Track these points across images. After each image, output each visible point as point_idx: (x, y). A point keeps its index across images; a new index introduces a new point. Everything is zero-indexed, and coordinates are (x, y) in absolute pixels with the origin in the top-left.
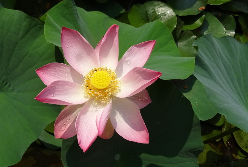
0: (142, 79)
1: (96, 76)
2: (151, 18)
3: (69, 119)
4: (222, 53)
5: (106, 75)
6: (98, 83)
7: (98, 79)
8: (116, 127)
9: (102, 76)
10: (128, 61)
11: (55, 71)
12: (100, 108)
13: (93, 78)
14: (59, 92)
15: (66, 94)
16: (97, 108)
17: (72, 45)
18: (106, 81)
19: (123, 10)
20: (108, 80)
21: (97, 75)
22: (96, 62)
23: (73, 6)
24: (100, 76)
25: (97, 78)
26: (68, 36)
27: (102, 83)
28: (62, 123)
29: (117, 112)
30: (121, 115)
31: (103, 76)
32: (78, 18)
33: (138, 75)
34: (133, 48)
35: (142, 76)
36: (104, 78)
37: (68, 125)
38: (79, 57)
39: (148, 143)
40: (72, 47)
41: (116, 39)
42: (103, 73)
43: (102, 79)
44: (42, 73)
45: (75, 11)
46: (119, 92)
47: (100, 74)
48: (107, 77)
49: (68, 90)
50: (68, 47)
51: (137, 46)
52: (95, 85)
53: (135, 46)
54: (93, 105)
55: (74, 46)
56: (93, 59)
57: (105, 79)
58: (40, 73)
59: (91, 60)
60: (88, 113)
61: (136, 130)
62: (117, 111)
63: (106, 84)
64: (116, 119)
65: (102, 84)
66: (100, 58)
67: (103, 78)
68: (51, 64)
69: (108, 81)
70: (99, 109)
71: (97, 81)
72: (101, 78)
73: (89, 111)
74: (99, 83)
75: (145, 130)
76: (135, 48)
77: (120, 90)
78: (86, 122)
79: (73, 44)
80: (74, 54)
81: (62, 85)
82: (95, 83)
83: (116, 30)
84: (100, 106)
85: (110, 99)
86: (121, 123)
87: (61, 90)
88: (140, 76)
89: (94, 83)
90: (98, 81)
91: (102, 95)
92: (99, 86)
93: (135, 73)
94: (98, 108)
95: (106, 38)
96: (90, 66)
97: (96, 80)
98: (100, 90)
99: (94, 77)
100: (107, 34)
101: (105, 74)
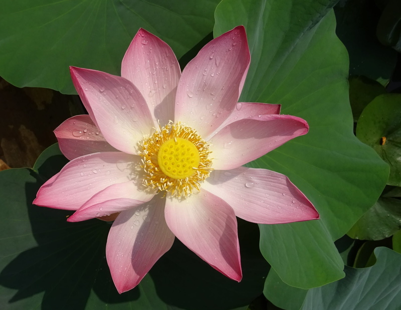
0: (219, 235)
1: (179, 146)
2: (397, 135)
3: (97, 135)
4: (391, 299)
5: (192, 162)
6: (168, 156)
7: (175, 153)
8: (118, 224)
9: (186, 156)
10: (250, 181)
11: (159, 61)
12: (133, 181)
13: (173, 144)
14: (116, 96)
15: (123, 109)
16: (131, 174)
17: (220, 63)
18: (181, 168)
19: (388, 80)
20: (185, 172)
21: (183, 146)
22: (214, 126)
23: (325, 6)
24: (183, 154)
25: (177, 150)
26: (233, 46)
27: (172, 164)
28: (83, 126)
29: (147, 208)
30: (146, 218)
31: (188, 159)
32: (311, 28)
33: (224, 224)
34: (282, 179)
35: (224, 235)
36: (185, 162)
37: (88, 138)
38: (205, 89)
39: (120, 291)
40: (217, 67)
41: (279, 140)
42: (192, 155)
43: (180, 160)
44: (144, 42)
45: (319, 15)
46: (180, 198)
47: (188, 150)
48: (189, 168)
49: (131, 108)
50: (210, 59)
51: (289, 185)
52: (161, 154)
53: (287, 180)
54: (133, 165)
55: (221, 68)
56: (216, 117)
57: (184, 166)
58: (141, 38)
59: (213, 115)
60: (114, 165)
61: (133, 260)
62: (149, 209)
63: (175, 173)
64: (134, 215)
65: (171, 166)
66: (226, 128)
67: (182, 161)
68: (167, 47)
69: (182, 173)
70: (132, 179)
71: (171, 154)
72: (180, 157)
73: (118, 164)
74: (170, 159)
75: (139, 277)
76: (284, 181)
77: (183, 198)
78: (95, 172)
79: (223, 64)
80: (205, 78)
81: (130, 94)
82: (165, 151)
83: (295, 130)
84: (137, 177)
85: (155, 192)
86: (132, 227)
87: (123, 98)
88: (223, 229)
89: (165, 149)
90: (173, 156)
91: (152, 175)
92: (164, 162)
93: (226, 216)
94: (133, 176)
95: (269, 119)
96: (202, 118)
97: (173, 150)
98: (158, 166)
99: (176, 144)
100: (277, 118)
101: (193, 159)
